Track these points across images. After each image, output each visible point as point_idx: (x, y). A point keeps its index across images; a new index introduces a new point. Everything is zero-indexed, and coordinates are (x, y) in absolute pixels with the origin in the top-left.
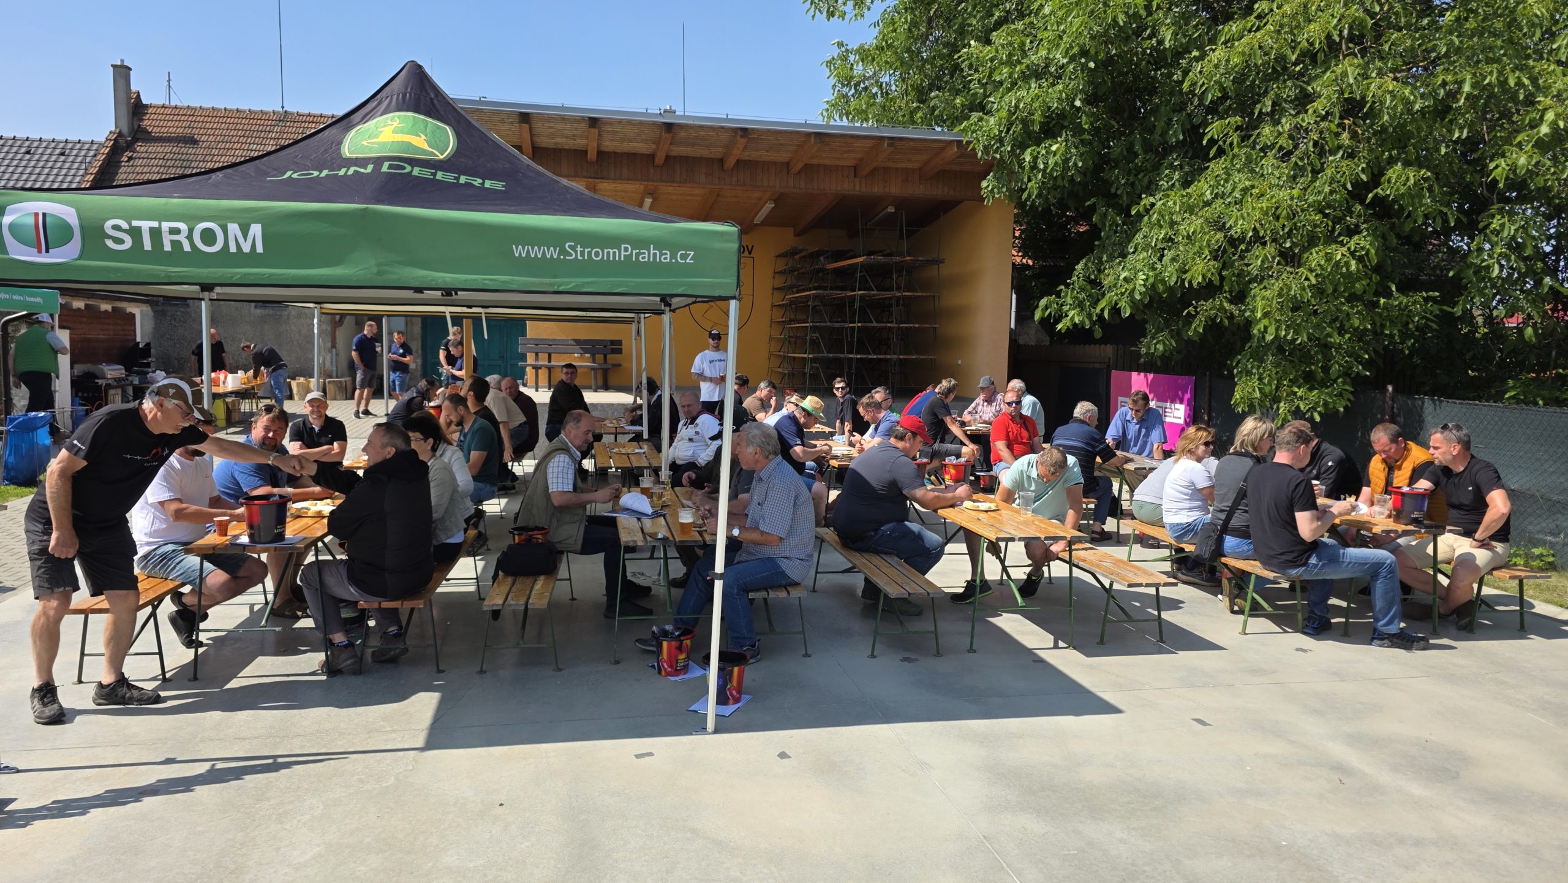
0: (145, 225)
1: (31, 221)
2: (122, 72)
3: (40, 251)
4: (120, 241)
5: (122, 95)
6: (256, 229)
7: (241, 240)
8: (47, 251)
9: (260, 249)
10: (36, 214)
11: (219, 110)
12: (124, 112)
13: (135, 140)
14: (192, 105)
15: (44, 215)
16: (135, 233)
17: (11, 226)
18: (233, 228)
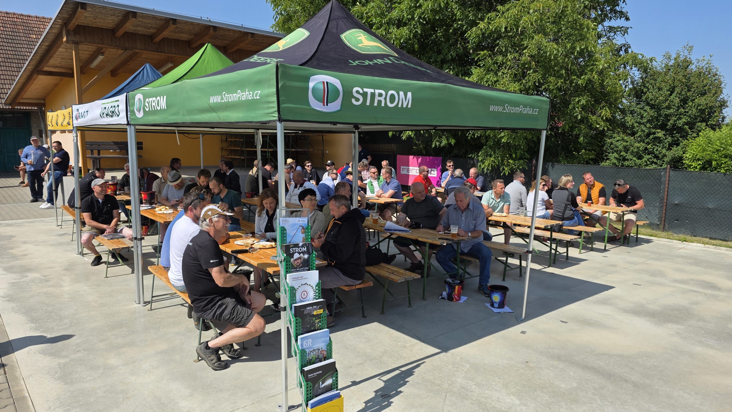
0: (369, 91)
1: (321, 86)
3: (324, 105)
4: (357, 100)
6: (409, 94)
7: (404, 100)
8: (327, 105)
9: (409, 106)
10: (324, 82)
15: (327, 83)
16: (365, 95)
17: (314, 89)
18: (402, 93)
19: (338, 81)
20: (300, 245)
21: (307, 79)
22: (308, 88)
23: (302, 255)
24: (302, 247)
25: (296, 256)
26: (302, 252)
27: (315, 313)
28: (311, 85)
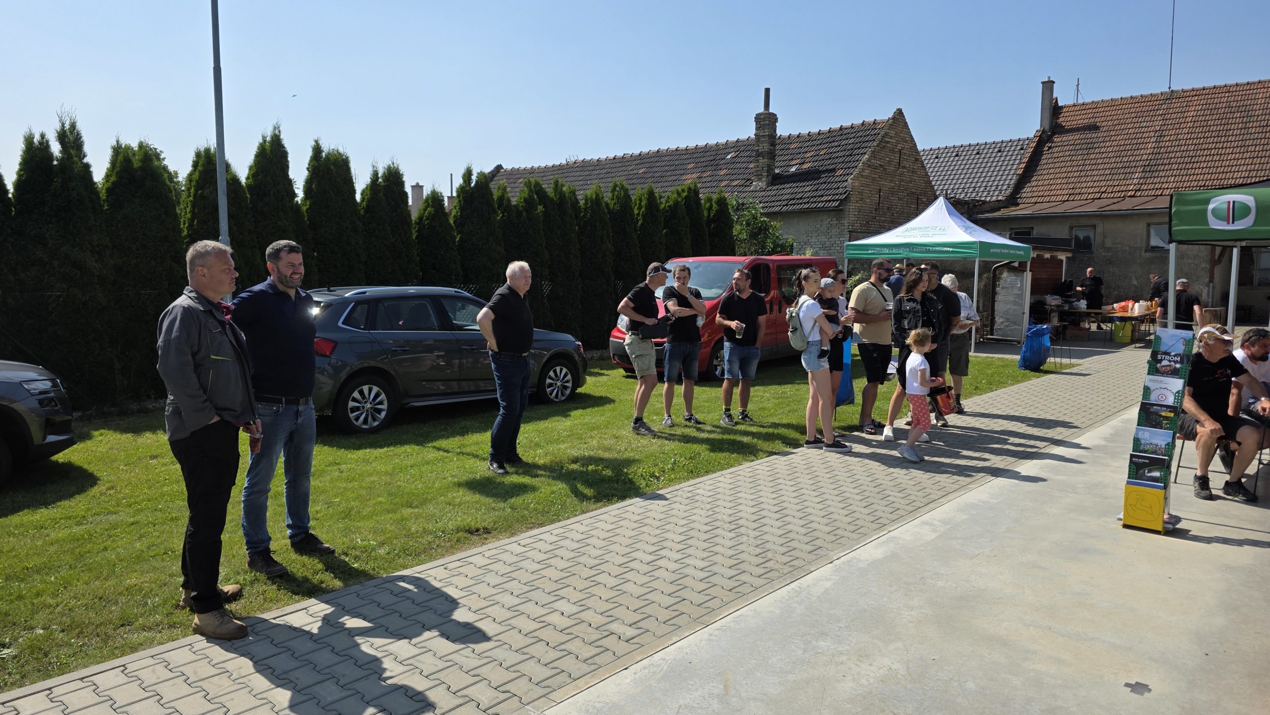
2: (1048, 86)
5: (1047, 103)
11: (1116, 100)
12: (1048, 114)
13: (1054, 134)
14: (1096, 100)
19: (1252, 198)
20: (1173, 354)
21: (1207, 202)
22: (1206, 210)
23: (1172, 363)
24: (1175, 356)
25: (1165, 363)
26: (1174, 361)
27: (1163, 414)
28: (1211, 207)
